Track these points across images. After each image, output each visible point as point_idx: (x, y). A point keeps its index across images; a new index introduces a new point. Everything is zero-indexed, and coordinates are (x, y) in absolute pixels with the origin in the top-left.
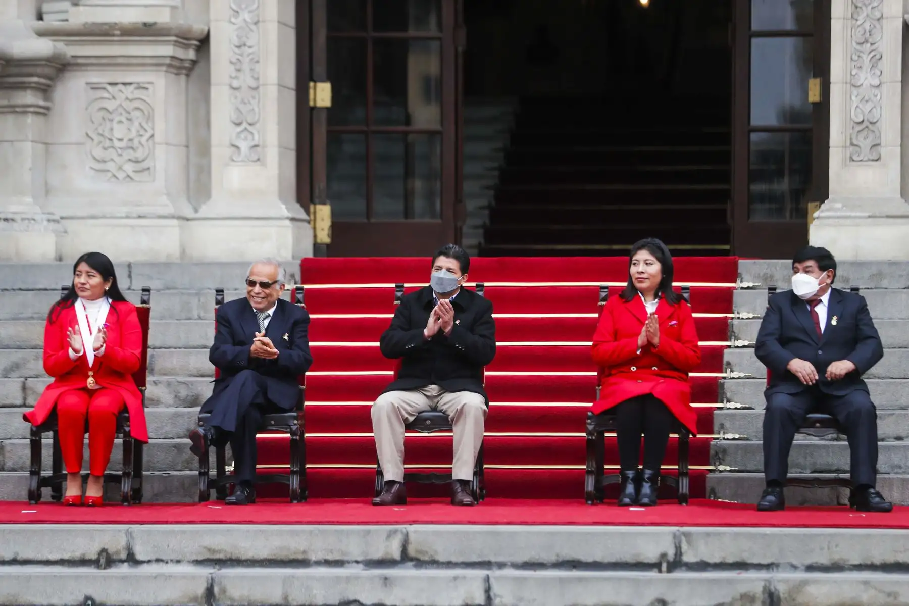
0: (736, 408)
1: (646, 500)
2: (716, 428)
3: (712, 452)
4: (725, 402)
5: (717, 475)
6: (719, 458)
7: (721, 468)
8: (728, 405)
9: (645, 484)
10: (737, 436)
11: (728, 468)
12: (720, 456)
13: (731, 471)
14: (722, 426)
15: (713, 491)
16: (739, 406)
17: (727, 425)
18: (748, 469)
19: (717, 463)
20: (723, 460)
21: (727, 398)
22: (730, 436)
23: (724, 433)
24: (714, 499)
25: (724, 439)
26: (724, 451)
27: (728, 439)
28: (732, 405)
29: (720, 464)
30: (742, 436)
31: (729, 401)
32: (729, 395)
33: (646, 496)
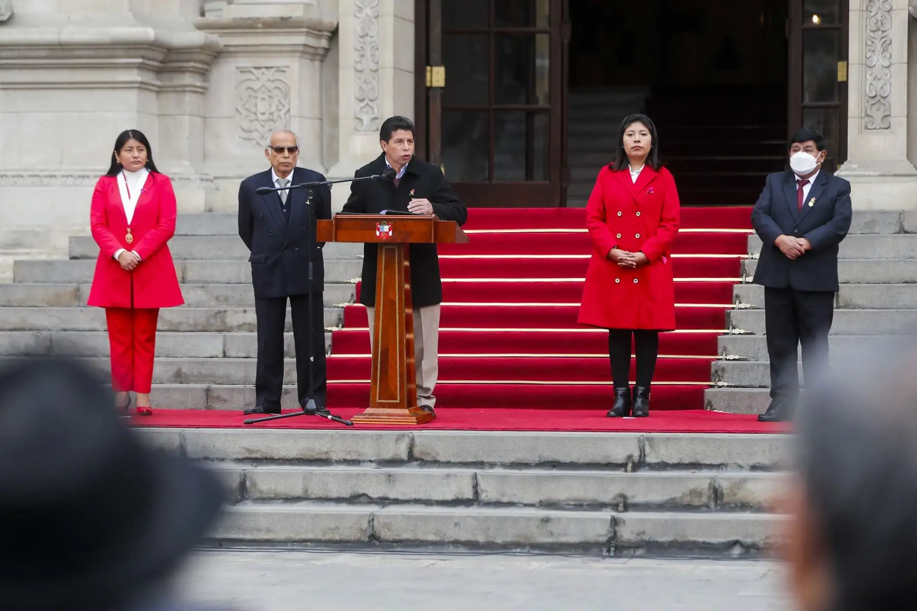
0: (740, 334)
1: (640, 413)
2: (720, 351)
3: (713, 370)
4: (731, 328)
5: (716, 389)
6: (719, 376)
7: (720, 384)
8: (734, 331)
9: (638, 399)
10: (737, 357)
11: (726, 384)
12: (720, 373)
13: (728, 386)
14: (725, 349)
15: (710, 403)
16: (742, 331)
17: (730, 348)
18: (743, 384)
19: (717, 380)
20: (722, 377)
21: (732, 325)
22: (731, 357)
23: (726, 355)
24: (711, 410)
25: (726, 359)
26: (723, 370)
27: (729, 360)
28: (736, 331)
29: (720, 380)
30: (741, 357)
31: (734, 328)
32: (734, 323)
33: (639, 409)
